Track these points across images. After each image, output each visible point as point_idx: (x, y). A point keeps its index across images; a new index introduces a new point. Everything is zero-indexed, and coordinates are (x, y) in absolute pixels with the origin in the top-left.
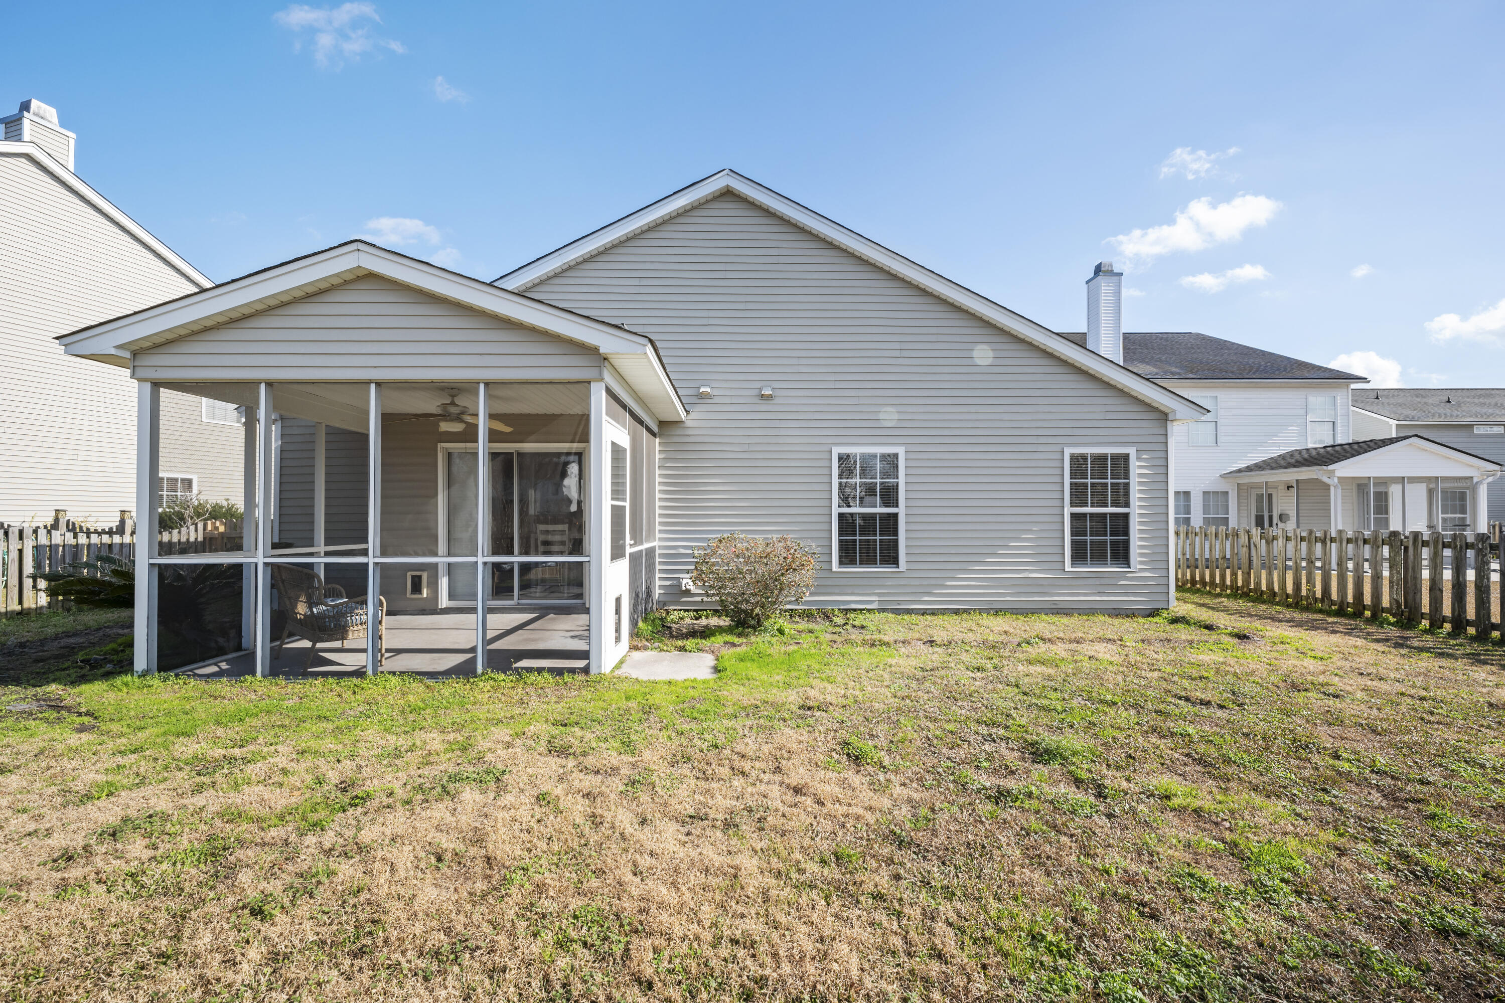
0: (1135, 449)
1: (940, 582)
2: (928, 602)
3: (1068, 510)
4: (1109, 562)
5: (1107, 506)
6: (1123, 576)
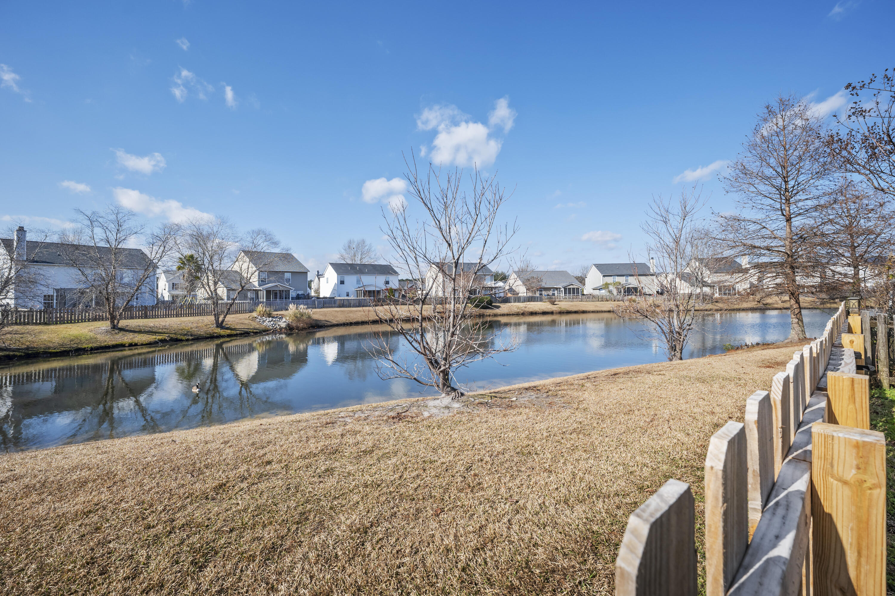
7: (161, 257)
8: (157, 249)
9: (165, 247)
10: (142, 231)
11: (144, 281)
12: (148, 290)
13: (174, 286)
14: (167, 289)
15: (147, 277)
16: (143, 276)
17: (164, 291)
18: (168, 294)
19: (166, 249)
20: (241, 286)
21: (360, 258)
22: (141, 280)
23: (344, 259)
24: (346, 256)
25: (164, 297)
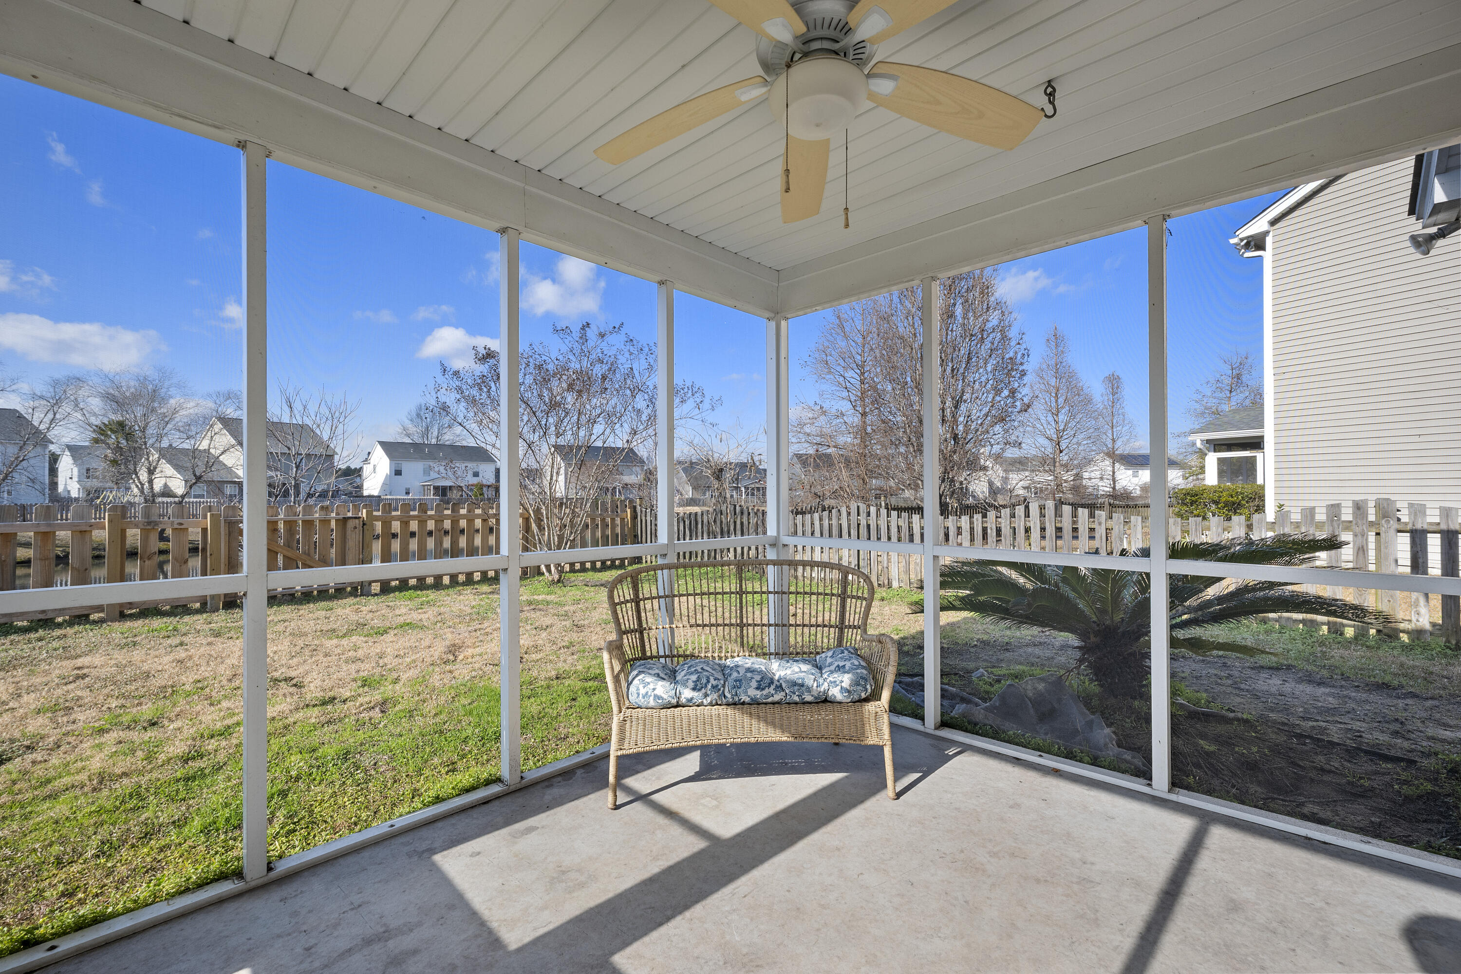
7: (48, 429)
8: (43, 415)
9: (55, 414)
10: (14, 387)
11: (17, 466)
12: (24, 479)
13: (88, 473)
14: (75, 479)
15: (23, 460)
16: (17, 458)
17: (69, 481)
18: (78, 486)
19: (58, 416)
20: (195, 475)
21: (435, 433)
22: (12, 464)
23: (408, 435)
24: (412, 429)
25: (69, 492)
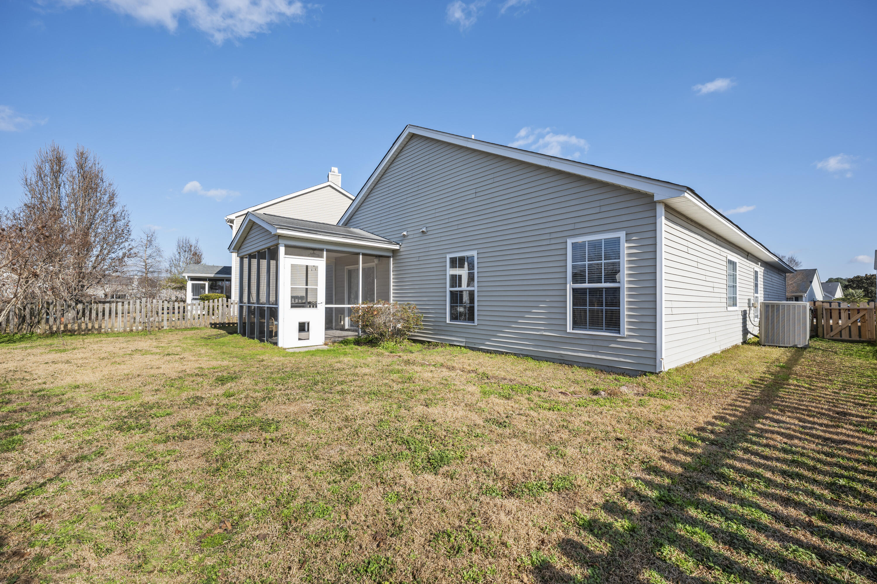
0: (624, 232)
1: (494, 333)
2: (488, 345)
3: (570, 286)
4: (604, 328)
5: (601, 282)
6: (613, 340)
